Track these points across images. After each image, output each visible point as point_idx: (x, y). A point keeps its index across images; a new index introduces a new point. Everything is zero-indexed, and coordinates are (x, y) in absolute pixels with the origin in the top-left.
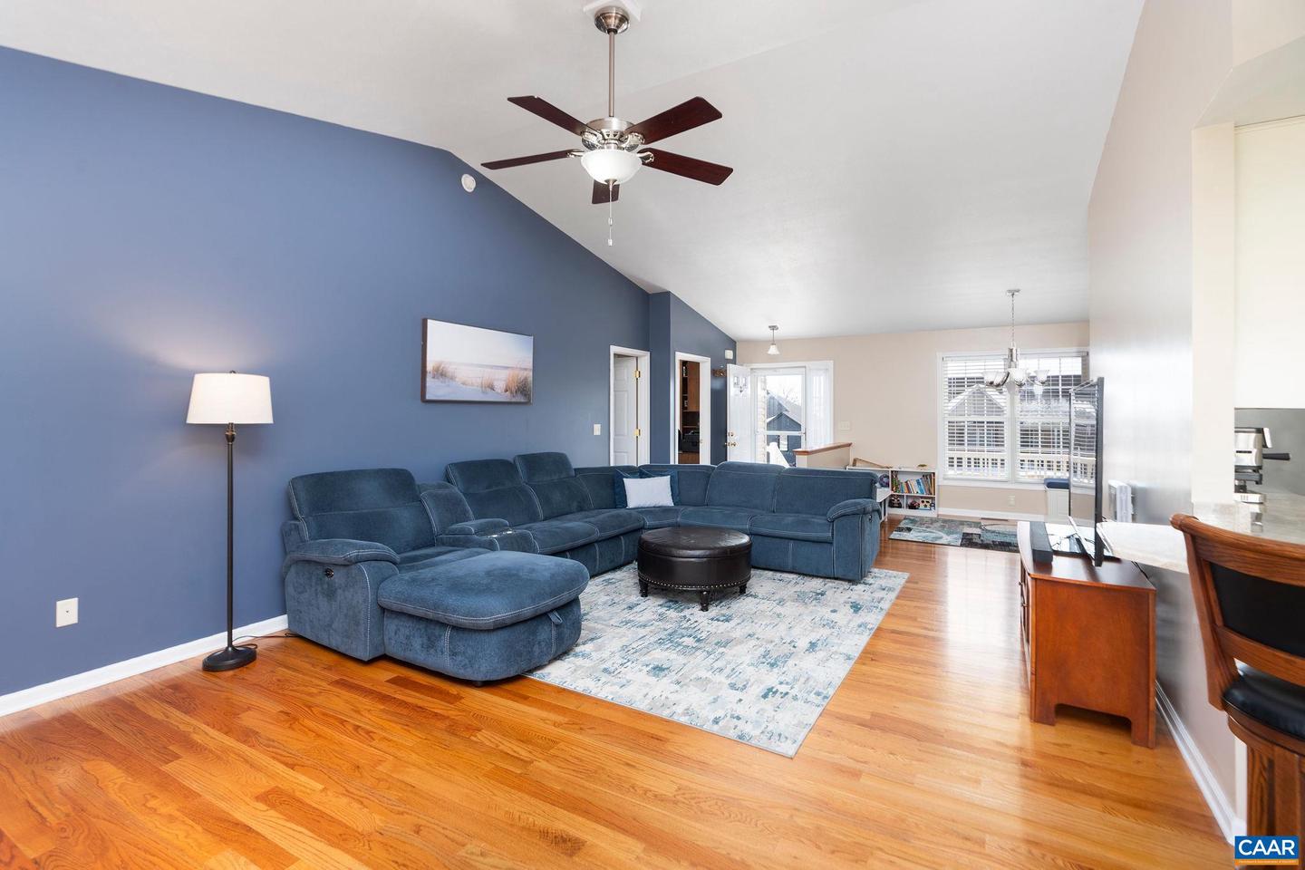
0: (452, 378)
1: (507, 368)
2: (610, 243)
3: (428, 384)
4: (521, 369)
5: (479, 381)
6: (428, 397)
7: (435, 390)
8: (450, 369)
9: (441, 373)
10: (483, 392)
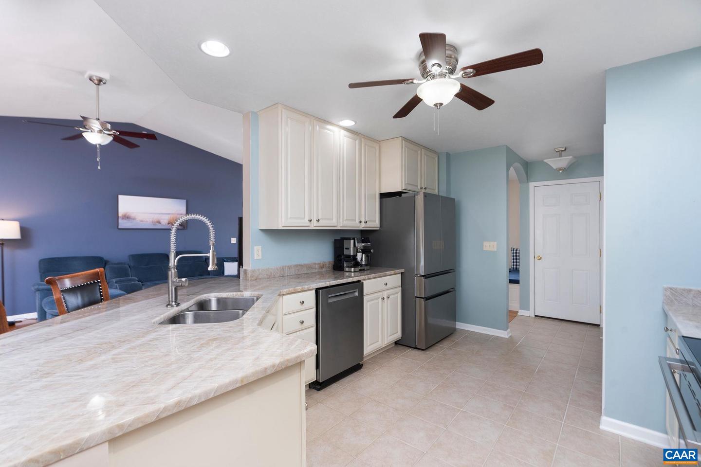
0: (134, 219)
1: (169, 214)
2: (99, 168)
3: (119, 222)
4: (178, 214)
5: (151, 220)
6: (120, 227)
7: (123, 224)
8: (133, 215)
9: (127, 217)
10: (154, 225)
